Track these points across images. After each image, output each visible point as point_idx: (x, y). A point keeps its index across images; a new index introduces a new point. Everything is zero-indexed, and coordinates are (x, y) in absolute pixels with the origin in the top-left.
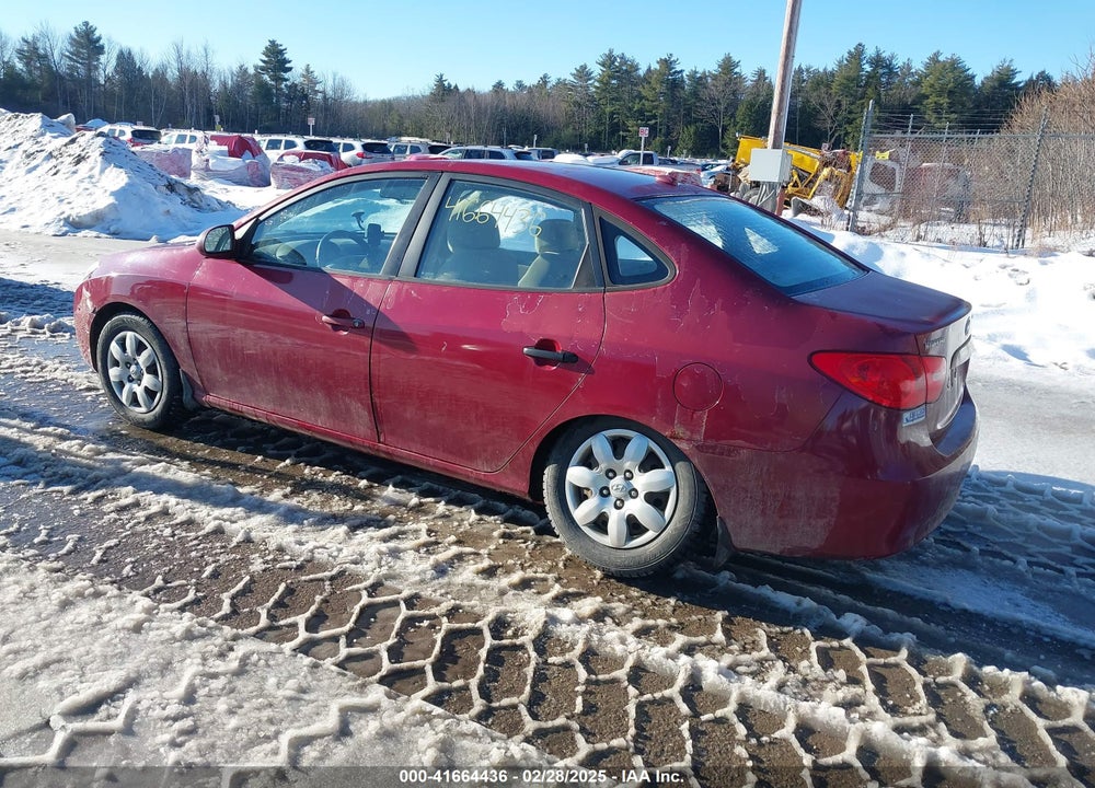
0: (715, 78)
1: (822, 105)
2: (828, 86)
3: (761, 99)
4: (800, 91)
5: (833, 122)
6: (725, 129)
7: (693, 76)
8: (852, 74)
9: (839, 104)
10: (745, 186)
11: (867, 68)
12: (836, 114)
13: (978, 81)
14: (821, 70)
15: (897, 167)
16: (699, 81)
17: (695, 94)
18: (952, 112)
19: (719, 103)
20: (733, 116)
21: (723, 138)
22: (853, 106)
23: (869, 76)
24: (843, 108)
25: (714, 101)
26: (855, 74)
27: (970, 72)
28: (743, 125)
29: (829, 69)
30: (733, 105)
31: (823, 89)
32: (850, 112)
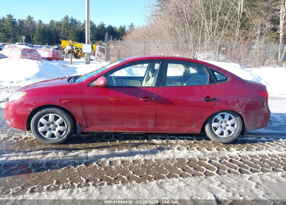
0: (27, 21)
1: (60, 31)
2: (61, 26)
3: (42, 28)
4: (53, 27)
5: (64, 35)
6: (32, 36)
7: (19, 21)
8: (66, 23)
9: (64, 30)
10: (66, 53)
11: (70, 21)
12: (64, 33)
13: (97, 26)
14: (58, 21)
15: (104, 48)
16: (21, 22)
17: (21, 26)
18: (92, 33)
19: (29, 29)
20: (34, 33)
21: (32, 39)
22: (68, 31)
23: (71, 24)
24: (66, 31)
25: (27, 28)
26: (67, 23)
27: (95, 24)
28: (38, 35)
29: (60, 21)
30: (34, 30)
31: (59, 27)
32: (68, 33)
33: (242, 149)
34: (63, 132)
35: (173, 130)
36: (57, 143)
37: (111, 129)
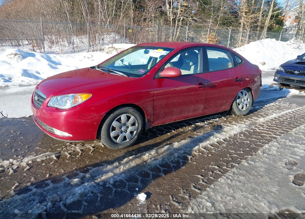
33: (252, 118)
34: (134, 132)
35: (214, 111)
36: (129, 145)
37: (172, 120)
